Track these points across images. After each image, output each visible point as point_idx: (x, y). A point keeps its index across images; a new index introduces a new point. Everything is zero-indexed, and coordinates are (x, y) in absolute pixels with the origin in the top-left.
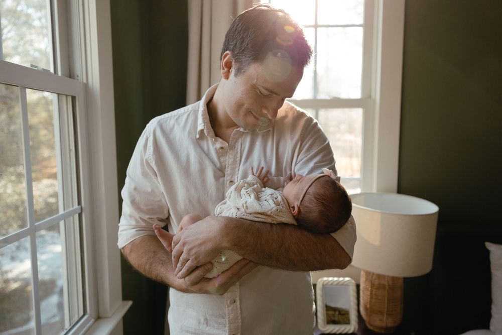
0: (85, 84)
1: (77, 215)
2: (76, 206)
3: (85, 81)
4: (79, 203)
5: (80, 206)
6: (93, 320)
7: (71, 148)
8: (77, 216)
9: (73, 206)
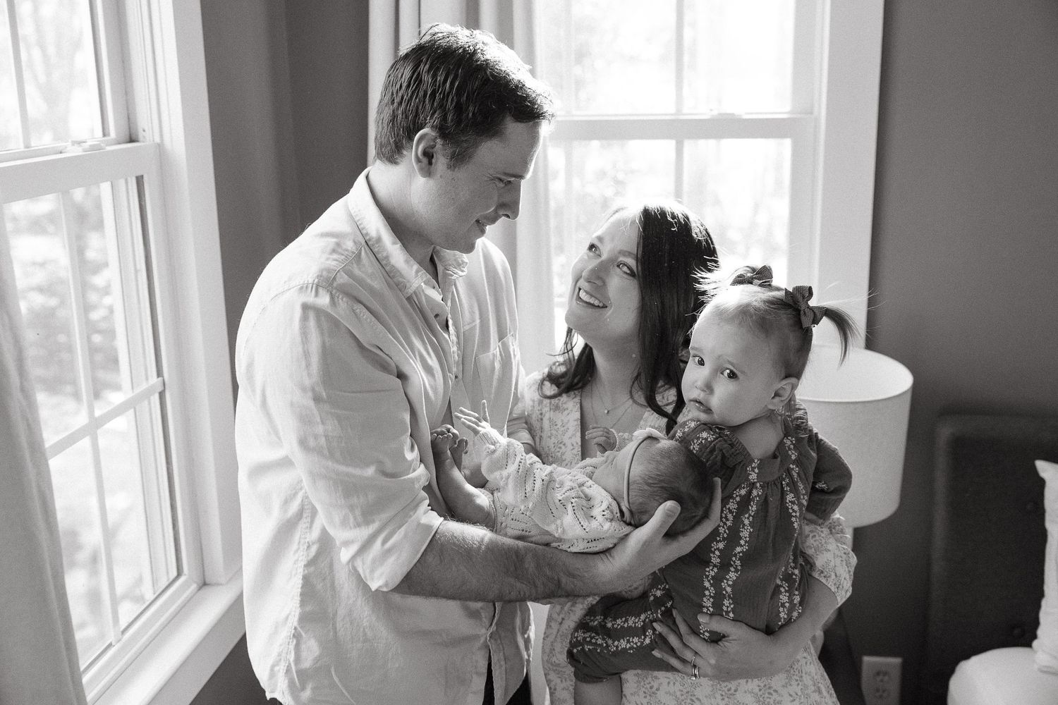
0: (159, 145)
1: (157, 396)
2: (154, 380)
3: (157, 140)
4: (159, 373)
5: (160, 379)
6: (194, 586)
7: (138, 267)
8: (156, 398)
9: (147, 379)
